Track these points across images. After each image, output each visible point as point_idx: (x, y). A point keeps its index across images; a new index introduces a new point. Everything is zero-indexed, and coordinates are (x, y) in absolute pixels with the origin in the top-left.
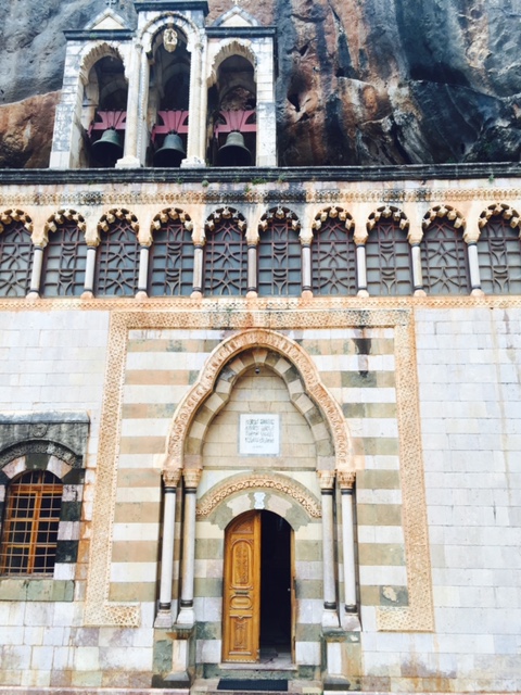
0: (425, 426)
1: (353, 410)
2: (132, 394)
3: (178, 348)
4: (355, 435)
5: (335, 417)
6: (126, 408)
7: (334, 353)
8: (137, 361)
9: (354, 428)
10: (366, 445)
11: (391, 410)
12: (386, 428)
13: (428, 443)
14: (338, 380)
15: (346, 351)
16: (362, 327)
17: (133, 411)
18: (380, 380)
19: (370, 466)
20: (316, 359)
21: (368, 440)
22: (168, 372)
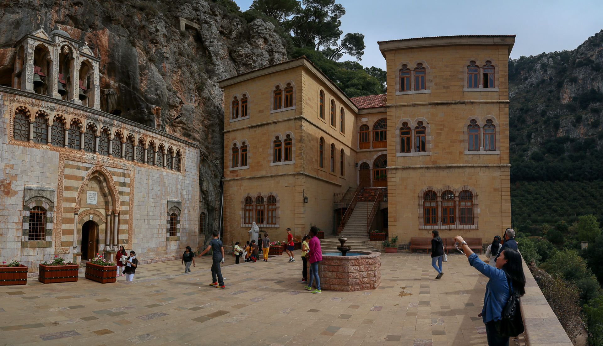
0: (135, 199)
1: (121, 193)
2: (67, 183)
3: (79, 168)
4: (121, 200)
5: (116, 195)
6: (65, 187)
7: (118, 176)
8: (68, 171)
9: (121, 198)
10: (123, 203)
11: (129, 194)
12: (127, 199)
13: (135, 203)
14: (118, 184)
15: (120, 176)
16: (124, 169)
17: (67, 188)
18: (127, 185)
19: (123, 209)
20: (113, 177)
21: (123, 202)
22: (76, 176)
